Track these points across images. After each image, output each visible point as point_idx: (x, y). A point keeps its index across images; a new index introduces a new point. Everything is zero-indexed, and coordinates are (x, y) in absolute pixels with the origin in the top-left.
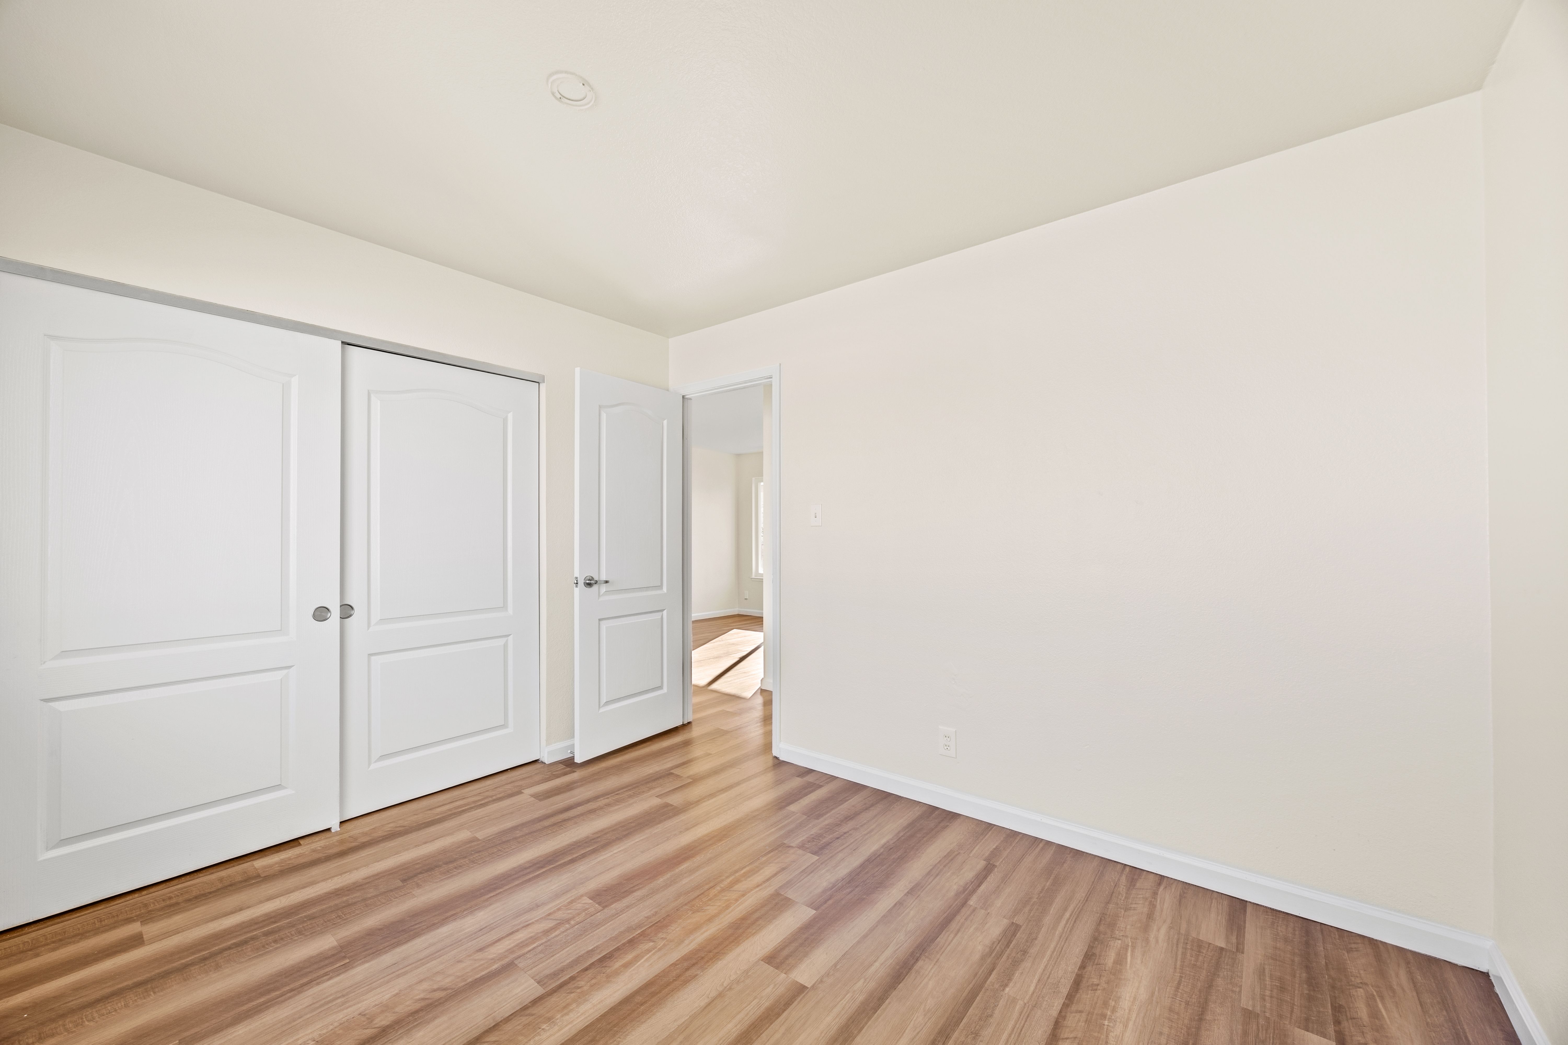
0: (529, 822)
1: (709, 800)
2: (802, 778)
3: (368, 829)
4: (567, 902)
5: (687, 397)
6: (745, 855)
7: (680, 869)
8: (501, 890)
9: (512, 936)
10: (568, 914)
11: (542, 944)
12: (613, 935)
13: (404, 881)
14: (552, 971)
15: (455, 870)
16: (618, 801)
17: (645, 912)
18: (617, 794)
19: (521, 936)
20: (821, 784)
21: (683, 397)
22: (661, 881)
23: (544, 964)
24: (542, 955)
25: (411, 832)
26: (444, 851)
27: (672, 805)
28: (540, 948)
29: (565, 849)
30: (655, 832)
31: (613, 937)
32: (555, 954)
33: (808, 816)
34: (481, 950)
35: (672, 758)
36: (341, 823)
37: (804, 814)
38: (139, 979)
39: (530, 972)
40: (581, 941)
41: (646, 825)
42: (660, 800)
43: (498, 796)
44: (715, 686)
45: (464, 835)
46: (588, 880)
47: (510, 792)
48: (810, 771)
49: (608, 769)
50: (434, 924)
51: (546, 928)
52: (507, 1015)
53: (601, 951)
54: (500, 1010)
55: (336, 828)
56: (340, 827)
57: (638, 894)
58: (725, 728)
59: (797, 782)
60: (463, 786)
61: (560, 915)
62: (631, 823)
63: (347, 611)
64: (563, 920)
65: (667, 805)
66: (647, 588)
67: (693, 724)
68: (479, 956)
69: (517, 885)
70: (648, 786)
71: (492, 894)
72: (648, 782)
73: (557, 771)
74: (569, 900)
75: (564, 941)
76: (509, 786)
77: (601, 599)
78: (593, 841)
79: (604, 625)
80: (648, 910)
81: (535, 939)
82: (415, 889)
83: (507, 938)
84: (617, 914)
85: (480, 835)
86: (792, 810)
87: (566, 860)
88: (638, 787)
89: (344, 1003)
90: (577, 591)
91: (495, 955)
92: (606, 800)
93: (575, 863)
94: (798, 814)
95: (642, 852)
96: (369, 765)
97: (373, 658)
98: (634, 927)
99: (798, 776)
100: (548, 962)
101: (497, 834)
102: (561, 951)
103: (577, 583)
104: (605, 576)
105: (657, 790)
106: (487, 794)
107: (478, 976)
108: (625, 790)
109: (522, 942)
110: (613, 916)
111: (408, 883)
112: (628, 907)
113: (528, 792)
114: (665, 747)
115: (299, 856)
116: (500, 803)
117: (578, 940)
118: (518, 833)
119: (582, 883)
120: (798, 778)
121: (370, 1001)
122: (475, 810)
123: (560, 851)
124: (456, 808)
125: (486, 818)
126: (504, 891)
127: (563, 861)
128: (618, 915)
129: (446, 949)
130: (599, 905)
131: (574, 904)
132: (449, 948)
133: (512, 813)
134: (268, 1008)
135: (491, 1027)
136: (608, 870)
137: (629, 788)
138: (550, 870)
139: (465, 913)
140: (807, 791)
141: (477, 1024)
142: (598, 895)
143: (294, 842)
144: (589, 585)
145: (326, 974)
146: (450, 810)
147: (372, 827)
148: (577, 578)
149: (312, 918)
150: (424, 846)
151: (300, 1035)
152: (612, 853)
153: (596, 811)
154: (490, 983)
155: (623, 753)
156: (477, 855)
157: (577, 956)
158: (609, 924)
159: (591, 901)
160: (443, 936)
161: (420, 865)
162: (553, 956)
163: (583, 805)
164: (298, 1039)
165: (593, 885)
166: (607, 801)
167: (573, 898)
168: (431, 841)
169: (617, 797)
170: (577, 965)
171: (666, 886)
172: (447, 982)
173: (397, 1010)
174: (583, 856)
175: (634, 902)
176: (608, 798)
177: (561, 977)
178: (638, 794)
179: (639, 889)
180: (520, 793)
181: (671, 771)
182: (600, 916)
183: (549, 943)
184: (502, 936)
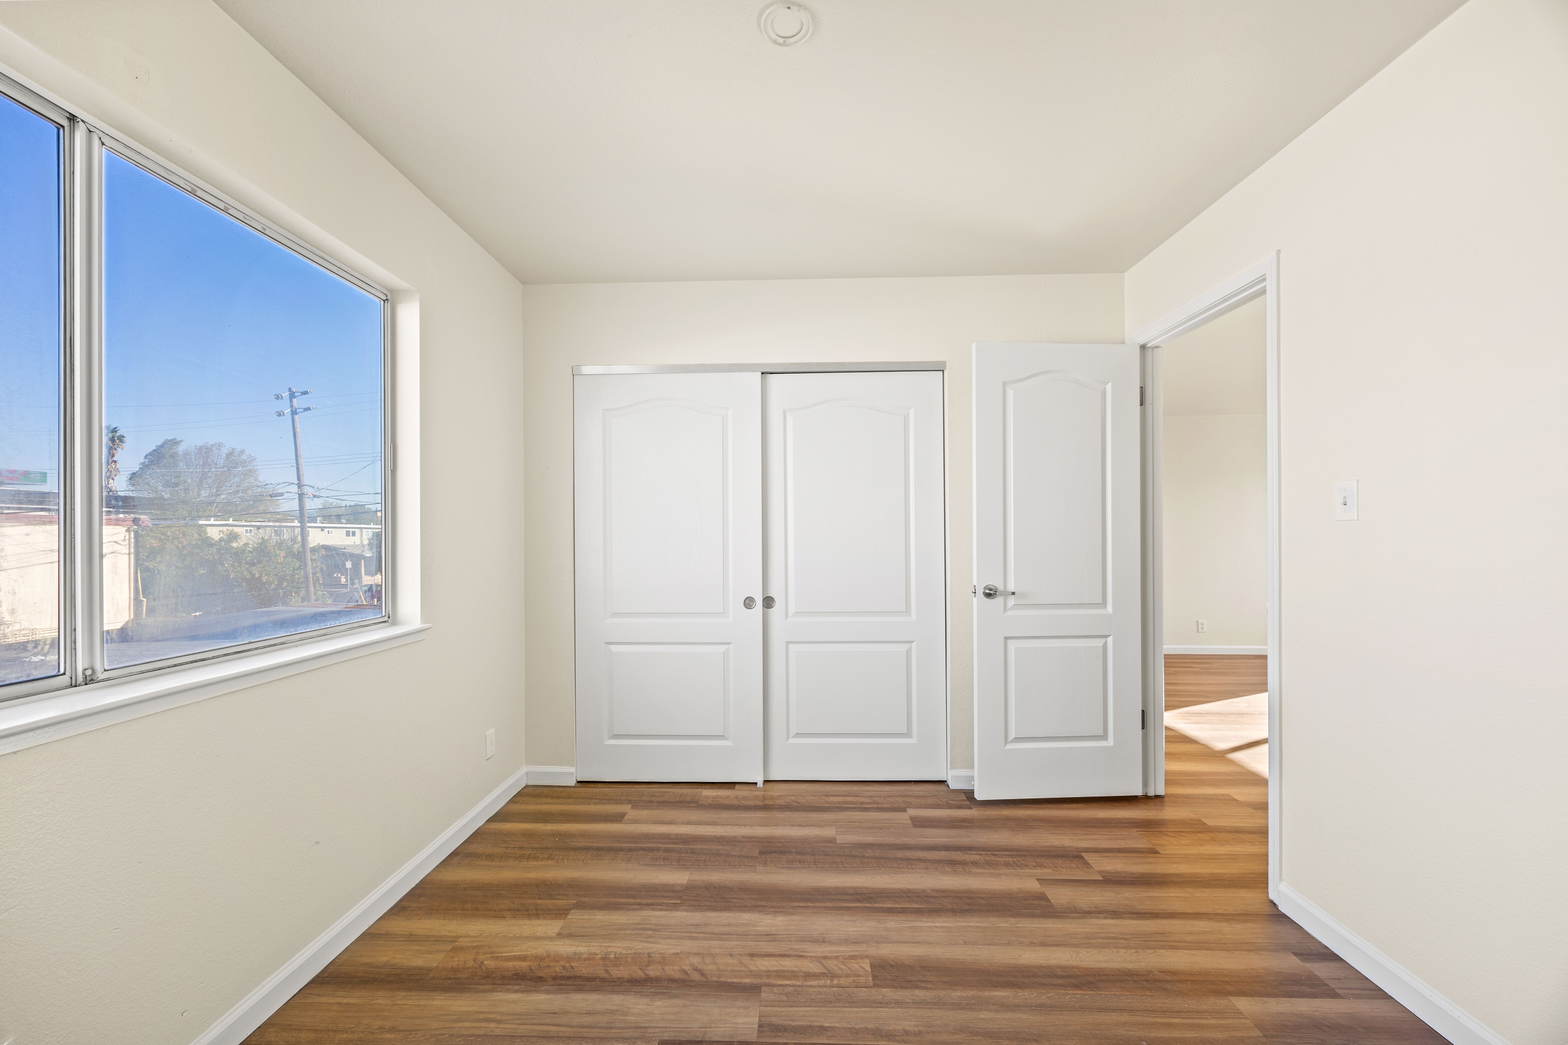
0: (887, 845)
1: (1105, 918)
2: (1303, 960)
3: (777, 794)
4: (849, 954)
5: (1149, 345)
6: (1098, 1032)
7: (993, 993)
8: (812, 905)
9: (782, 958)
10: (840, 969)
11: (794, 986)
12: (857, 1027)
13: (761, 853)
14: (779, 1023)
15: (798, 863)
16: (989, 864)
17: (908, 1023)
18: (994, 855)
19: (788, 964)
20: (1338, 991)
21: (1143, 347)
22: (957, 994)
23: (779, 1009)
24: (785, 998)
25: (798, 811)
26: (804, 840)
27: (1048, 900)
28: (791, 989)
29: (893, 893)
30: (1001, 925)
31: (855, 1029)
32: (795, 1007)
33: (1265, 1036)
34: (752, 955)
35: (1098, 837)
36: (764, 781)
37: (1259, 1026)
38: (601, 845)
39: (763, 1009)
40: (825, 1009)
41: (997, 911)
42: (1038, 886)
43: (884, 806)
44: (1240, 757)
45: (829, 832)
46: (886, 943)
47: (896, 805)
48: (1332, 957)
49: (1008, 819)
50: (745, 906)
51: (811, 971)
52: (714, 1039)
53: (831, 1037)
54: (715, 1029)
55: (760, 784)
56: (763, 784)
57: (920, 994)
58: (1209, 822)
59: (1290, 963)
60: (866, 783)
61: (833, 965)
62: (982, 898)
63: (768, 602)
64: (830, 973)
65: (1042, 897)
66: (1081, 605)
67: (1166, 799)
68: (746, 960)
69: (826, 908)
70: (1038, 860)
71: (802, 904)
72: (1041, 856)
73: (954, 800)
74: (852, 953)
75: (813, 997)
76: (899, 799)
77: (1008, 613)
78: (925, 898)
79: (1012, 645)
80: (913, 1023)
81: (794, 976)
82: (761, 865)
83: (776, 958)
84: (881, 1003)
85: (840, 839)
86: (1239, 1007)
87: (885, 906)
88: (1025, 856)
89: (651, 937)
90: (975, 600)
91: (756, 969)
92: (977, 856)
93: (890, 914)
94: (1244, 1021)
95: (966, 943)
96: (788, 738)
97: (790, 646)
98: (884, 1033)
99: (1296, 954)
100: (783, 1009)
101: (853, 844)
102: (802, 1006)
103: (975, 593)
104: (1013, 586)
105: (1046, 871)
106: (878, 799)
107: (730, 980)
108: (1008, 853)
109: (783, 971)
110: (875, 1003)
111: (762, 856)
112: (898, 1003)
113: (912, 812)
114: (1099, 818)
115: (727, 797)
116: (879, 813)
117: (824, 1006)
118: (869, 853)
119: (878, 942)
120: (1295, 957)
121: (664, 947)
122: (856, 811)
123: (888, 893)
124: (845, 803)
125: (858, 823)
126: (814, 907)
127: (881, 905)
128: (881, 1005)
129: (733, 936)
130: (873, 979)
131: (853, 961)
132: (736, 936)
133: (881, 828)
134: (621, 909)
135: (696, 1041)
136: (914, 943)
137: (1014, 853)
138: (863, 909)
139: (771, 910)
140: (1297, 988)
141: (692, 1028)
142: (881, 966)
143: (732, 785)
144: (988, 595)
145: (661, 904)
146: (839, 803)
147: (780, 794)
148: (975, 586)
149: (693, 852)
150: (797, 828)
151: (614, 945)
152: (932, 924)
153: (957, 864)
154: (731, 994)
155: (1041, 806)
156: (823, 857)
157: (809, 1024)
158: (864, 1009)
159: (869, 969)
160: (742, 922)
161: (781, 845)
162: (791, 1006)
163: (949, 851)
164: (610, 947)
165: (886, 951)
166: (977, 858)
167: (856, 953)
168: (804, 826)
169: (992, 858)
170: (801, 1034)
171: (959, 1006)
172: (709, 967)
173: (666, 968)
174: (903, 911)
175: (908, 1001)
176: (981, 855)
177: (780, 1036)
178: (1018, 866)
179: (926, 988)
180: (904, 810)
181: (1082, 854)
182: (863, 993)
183: (800, 989)
184: (776, 953)
